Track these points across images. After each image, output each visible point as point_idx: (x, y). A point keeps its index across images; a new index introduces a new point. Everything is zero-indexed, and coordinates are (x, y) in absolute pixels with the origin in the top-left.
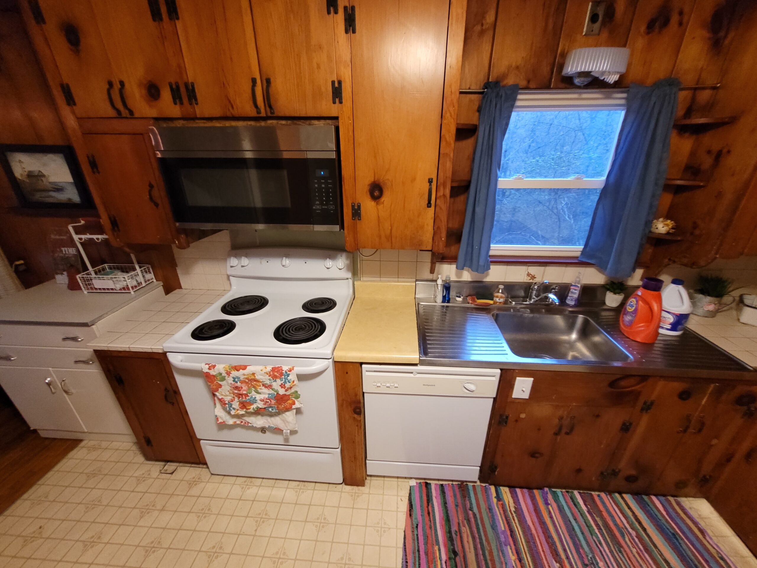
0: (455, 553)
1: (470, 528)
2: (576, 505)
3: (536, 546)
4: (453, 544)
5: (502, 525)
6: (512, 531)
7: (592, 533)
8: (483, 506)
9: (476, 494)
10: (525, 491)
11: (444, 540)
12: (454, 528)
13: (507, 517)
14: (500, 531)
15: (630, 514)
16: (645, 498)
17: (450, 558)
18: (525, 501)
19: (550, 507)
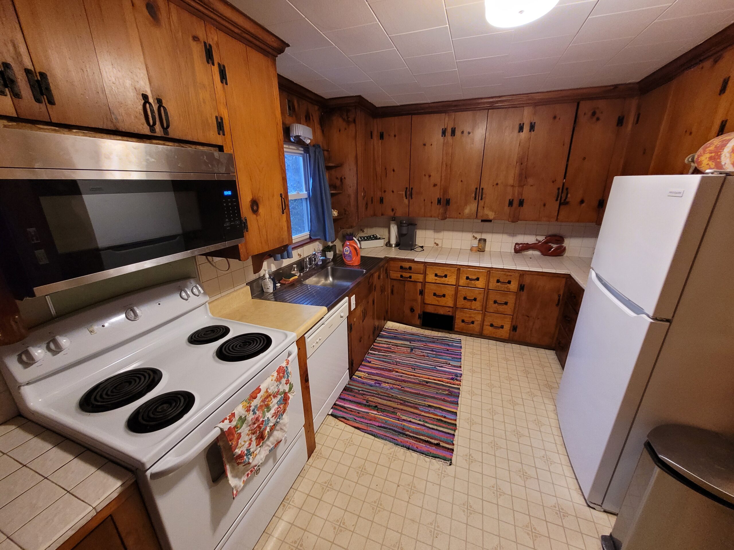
0: (376, 406)
1: (368, 395)
2: (374, 354)
3: (385, 375)
4: (372, 406)
5: (372, 382)
6: (376, 380)
7: (387, 356)
8: (360, 385)
9: (353, 385)
10: (361, 366)
11: (368, 409)
12: (365, 402)
13: (369, 379)
14: (374, 384)
15: (384, 342)
16: (380, 335)
17: (377, 410)
18: (365, 369)
19: (372, 362)
